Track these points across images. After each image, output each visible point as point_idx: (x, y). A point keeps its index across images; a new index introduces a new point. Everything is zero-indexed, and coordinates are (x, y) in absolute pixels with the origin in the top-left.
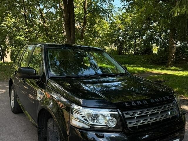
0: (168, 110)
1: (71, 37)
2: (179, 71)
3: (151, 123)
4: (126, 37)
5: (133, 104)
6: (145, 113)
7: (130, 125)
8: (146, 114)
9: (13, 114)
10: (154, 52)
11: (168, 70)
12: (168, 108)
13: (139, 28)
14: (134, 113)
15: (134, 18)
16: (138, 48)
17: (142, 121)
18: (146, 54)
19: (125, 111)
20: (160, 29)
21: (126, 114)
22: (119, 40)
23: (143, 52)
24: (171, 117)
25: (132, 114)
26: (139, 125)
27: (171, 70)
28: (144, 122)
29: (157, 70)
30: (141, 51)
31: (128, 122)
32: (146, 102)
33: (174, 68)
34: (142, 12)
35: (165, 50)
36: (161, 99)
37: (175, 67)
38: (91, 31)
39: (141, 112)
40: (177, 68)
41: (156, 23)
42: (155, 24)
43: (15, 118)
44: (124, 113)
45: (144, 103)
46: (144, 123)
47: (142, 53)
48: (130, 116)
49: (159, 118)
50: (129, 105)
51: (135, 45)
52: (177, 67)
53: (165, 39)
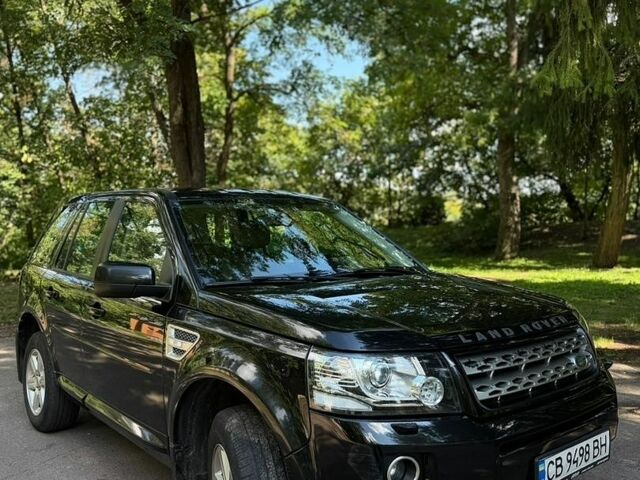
0: (568, 354)
1: (192, 175)
2: (538, 269)
3: (533, 388)
4: (359, 171)
5: (479, 339)
6: (514, 362)
7: (481, 395)
8: (516, 364)
9: (40, 435)
10: (450, 218)
11: (502, 268)
12: (569, 346)
13: (397, 141)
14: (486, 361)
15: (382, 113)
16: (400, 206)
17: (510, 384)
18: (425, 223)
19: (463, 357)
20: (468, 142)
21: (466, 364)
22: (337, 183)
23: (416, 219)
24: (579, 373)
25: (483, 364)
26: (503, 393)
27: (513, 268)
28: (516, 385)
29: (472, 269)
30: (410, 216)
31: (475, 387)
32: (512, 333)
33: (522, 262)
34: (406, 92)
35: (486, 210)
36: (546, 323)
37: (523, 259)
38: (245, 157)
39: (504, 357)
40: (531, 263)
41: (449, 125)
42: (446, 128)
43: (50, 446)
44: (462, 361)
45: (507, 334)
46: (515, 388)
47: (413, 223)
48: (479, 369)
49: (552, 374)
50: (470, 341)
51: (390, 197)
52: (530, 258)
53: (480, 176)
